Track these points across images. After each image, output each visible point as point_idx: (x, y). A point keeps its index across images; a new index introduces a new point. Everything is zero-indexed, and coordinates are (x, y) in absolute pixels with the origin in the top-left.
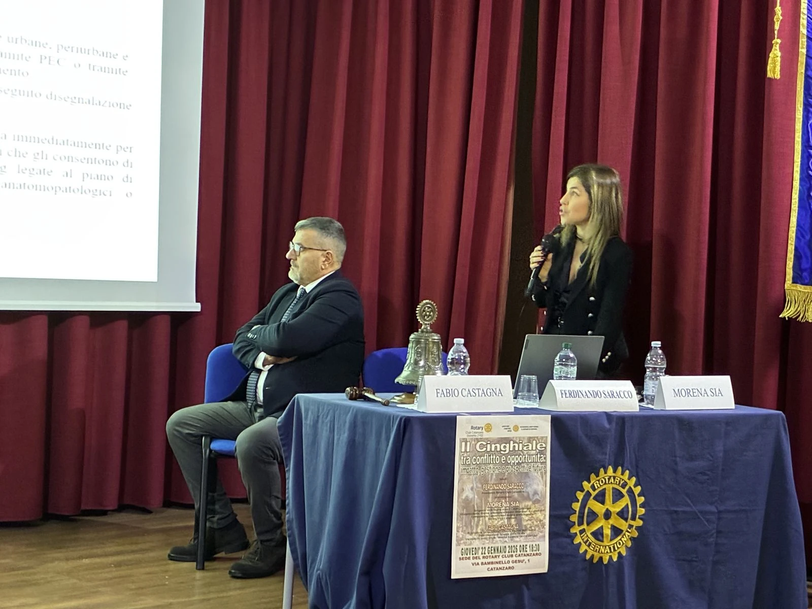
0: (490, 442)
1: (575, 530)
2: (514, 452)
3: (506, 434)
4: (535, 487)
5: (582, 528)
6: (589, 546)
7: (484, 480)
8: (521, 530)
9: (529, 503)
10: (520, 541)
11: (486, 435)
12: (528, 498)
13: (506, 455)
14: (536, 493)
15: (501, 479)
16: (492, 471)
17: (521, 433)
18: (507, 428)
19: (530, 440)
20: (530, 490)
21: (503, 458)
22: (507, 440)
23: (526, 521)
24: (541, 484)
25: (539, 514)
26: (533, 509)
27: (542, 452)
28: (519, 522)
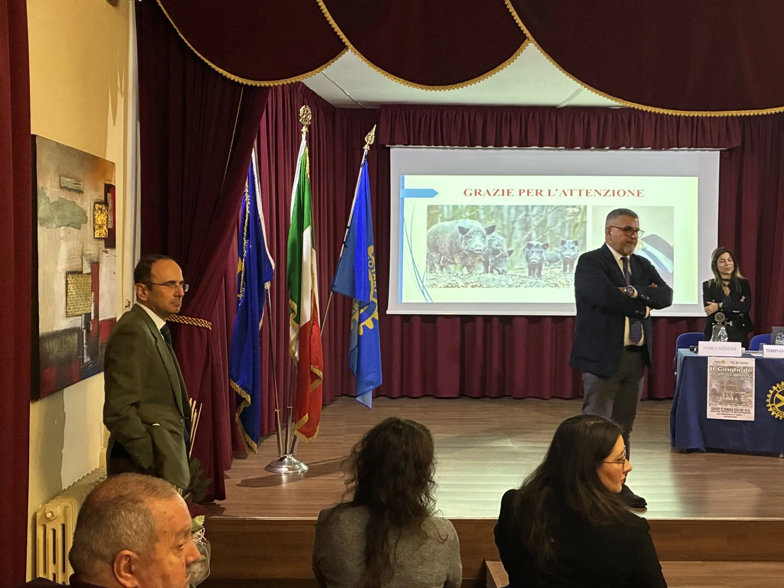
0: (725, 367)
1: (769, 405)
2: (736, 372)
3: (732, 365)
4: (747, 386)
5: (772, 405)
6: (777, 412)
7: (722, 382)
8: (740, 403)
9: (744, 393)
10: (740, 407)
11: (722, 365)
12: (744, 391)
13: (732, 373)
14: (747, 389)
15: (730, 382)
16: (726, 379)
17: (739, 365)
18: (732, 362)
19: (744, 368)
20: (745, 388)
21: (731, 374)
22: (733, 367)
23: (742, 399)
24: (751, 385)
25: (749, 398)
26: (746, 395)
27: (751, 373)
28: (739, 400)
